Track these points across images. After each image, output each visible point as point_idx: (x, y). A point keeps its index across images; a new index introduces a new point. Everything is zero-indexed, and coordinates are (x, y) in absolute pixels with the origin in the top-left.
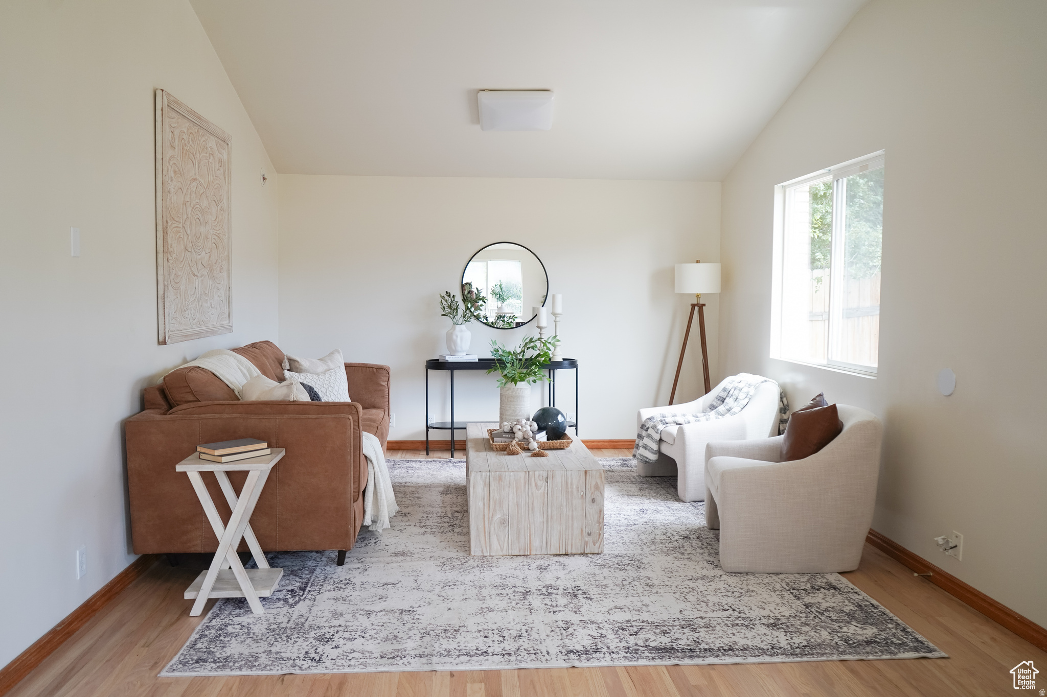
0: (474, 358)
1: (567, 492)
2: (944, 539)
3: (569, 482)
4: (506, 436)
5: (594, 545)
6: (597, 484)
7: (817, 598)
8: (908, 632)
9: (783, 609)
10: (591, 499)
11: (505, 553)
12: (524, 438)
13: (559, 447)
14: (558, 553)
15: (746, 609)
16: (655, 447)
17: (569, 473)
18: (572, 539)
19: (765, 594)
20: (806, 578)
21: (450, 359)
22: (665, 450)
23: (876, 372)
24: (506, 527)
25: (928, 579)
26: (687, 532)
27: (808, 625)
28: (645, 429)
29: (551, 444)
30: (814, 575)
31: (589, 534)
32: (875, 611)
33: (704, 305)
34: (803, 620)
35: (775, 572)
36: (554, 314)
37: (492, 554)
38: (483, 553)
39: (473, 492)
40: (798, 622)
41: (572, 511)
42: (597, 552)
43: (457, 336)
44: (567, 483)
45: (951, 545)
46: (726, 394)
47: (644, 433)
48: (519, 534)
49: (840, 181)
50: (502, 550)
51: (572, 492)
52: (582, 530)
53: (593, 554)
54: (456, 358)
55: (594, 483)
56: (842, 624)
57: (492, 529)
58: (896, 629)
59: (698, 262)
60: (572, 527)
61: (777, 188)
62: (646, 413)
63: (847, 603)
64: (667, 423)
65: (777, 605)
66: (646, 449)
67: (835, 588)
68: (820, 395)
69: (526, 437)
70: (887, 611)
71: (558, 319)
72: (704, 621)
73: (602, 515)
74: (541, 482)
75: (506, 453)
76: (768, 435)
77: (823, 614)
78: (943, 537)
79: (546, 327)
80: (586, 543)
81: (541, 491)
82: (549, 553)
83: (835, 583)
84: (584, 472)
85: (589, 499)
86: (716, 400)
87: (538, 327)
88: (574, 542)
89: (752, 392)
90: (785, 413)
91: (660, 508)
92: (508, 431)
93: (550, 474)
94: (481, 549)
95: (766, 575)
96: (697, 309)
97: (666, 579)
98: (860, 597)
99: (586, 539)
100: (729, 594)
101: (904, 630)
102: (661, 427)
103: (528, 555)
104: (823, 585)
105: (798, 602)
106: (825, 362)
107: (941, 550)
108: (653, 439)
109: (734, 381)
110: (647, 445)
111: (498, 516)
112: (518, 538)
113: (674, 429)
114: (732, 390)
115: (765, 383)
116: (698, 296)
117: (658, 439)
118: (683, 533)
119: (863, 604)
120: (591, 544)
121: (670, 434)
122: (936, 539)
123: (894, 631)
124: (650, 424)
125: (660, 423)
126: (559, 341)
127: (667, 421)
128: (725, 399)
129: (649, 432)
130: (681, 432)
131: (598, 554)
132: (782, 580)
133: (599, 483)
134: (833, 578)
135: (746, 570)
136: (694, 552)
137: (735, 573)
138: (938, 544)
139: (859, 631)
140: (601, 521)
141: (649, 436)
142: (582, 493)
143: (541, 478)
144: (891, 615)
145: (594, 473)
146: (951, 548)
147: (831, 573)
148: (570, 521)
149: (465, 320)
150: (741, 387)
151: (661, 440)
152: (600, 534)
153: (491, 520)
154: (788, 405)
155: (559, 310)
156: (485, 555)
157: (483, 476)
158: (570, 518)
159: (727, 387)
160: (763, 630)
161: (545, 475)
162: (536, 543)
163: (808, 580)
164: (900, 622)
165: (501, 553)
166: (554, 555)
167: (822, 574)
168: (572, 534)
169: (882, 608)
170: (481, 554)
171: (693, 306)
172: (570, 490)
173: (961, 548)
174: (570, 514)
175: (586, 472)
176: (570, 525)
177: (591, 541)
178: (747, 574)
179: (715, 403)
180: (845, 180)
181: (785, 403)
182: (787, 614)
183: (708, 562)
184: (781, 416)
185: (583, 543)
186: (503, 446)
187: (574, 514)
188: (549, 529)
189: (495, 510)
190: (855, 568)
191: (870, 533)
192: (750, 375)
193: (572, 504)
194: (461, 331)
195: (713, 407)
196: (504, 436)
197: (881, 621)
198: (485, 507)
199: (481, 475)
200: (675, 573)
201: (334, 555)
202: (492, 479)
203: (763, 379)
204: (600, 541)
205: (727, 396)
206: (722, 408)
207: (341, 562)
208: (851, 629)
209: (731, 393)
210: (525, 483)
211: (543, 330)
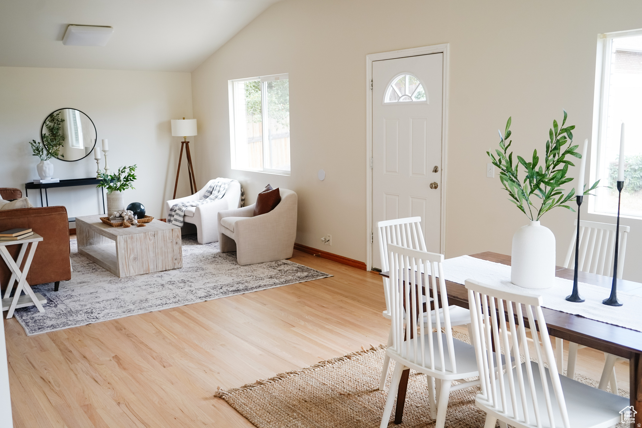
0: (57, 180)
1: (164, 241)
2: (324, 238)
3: (165, 235)
4: (118, 219)
5: (179, 264)
6: (178, 235)
7: (282, 267)
8: (318, 272)
9: (271, 273)
10: (175, 242)
11: (137, 274)
12: (129, 219)
13: (147, 222)
14: (162, 270)
15: (258, 275)
16: (182, 219)
17: (165, 231)
18: (168, 263)
19: (262, 270)
20: (274, 263)
21: (43, 182)
22: (188, 220)
23: (290, 173)
24: (136, 261)
25: (318, 256)
26: (213, 255)
27: (283, 276)
28: (174, 211)
29: (143, 221)
30: (276, 261)
31: (176, 259)
32: (305, 268)
33: (189, 142)
34: (281, 274)
35: (261, 262)
36: (104, 151)
37: (130, 275)
38: (126, 275)
39: (119, 246)
40: (279, 276)
41: (167, 249)
42: (180, 267)
43: (46, 168)
44: (164, 236)
45: (327, 240)
46: (212, 189)
47: (173, 213)
48: (143, 264)
49: (264, 82)
50: (135, 273)
51: (167, 240)
52: (172, 258)
53: (178, 268)
54: (46, 181)
55: (176, 235)
56: (295, 274)
57: (130, 263)
58: (314, 272)
59: (184, 119)
60: (168, 256)
61: (229, 82)
62: (171, 203)
63: (293, 267)
64: (187, 207)
65: (268, 272)
66: (176, 221)
67: (286, 264)
68: (269, 185)
69: (131, 218)
70: (309, 267)
71: (106, 154)
72: (244, 281)
73: (181, 250)
74: (152, 237)
75: (123, 227)
76: (237, 207)
77: (286, 272)
78: (324, 237)
79: (100, 159)
80: (175, 264)
81: (152, 241)
82: (158, 271)
83: (286, 263)
84: (171, 230)
85: (174, 243)
86: (207, 193)
87: (96, 159)
88: (169, 264)
89: (227, 187)
90: (243, 196)
91: (193, 248)
92: (118, 216)
93: (156, 233)
94: (125, 274)
95: (258, 264)
96: (185, 144)
97: (218, 272)
98: (297, 265)
99: (175, 262)
100: (248, 272)
101: (317, 271)
102: (184, 209)
103: (148, 274)
104: (282, 264)
105: (275, 270)
106: (262, 170)
107: (323, 243)
108: (180, 216)
109: (215, 182)
110: (177, 219)
111: (132, 256)
112: (143, 266)
113: (193, 209)
114: (215, 187)
115: (232, 182)
116: (185, 138)
117: (183, 215)
118: (211, 256)
119: (299, 267)
120: (177, 264)
121: (190, 212)
122: (321, 239)
123: (313, 272)
124: (176, 208)
125: (183, 207)
126: (136, 167)
127: (187, 205)
128: (212, 192)
129: (177, 212)
130: (198, 209)
131: (180, 268)
132: (265, 265)
133: (179, 235)
134: (285, 261)
135: (250, 263)
136: (222, 261)
137: (245, 265)
138: (322, 241)
139: (302, 274)
140: (181, 252)
141: (177, 214)
142: (171, 240)
143: (151, 235)
144: (310, 268)
145: (176, 230)
146: (327, 241)
147: (283, 260)
148: (167, 254)
149: (48, 158)
150: (220, 185)
151: (185, 216)
152: (181, 259)
153: (129, 259)
154: (244, 192)
155: (107, 148)
156: (127, 276)
157: (124, 237)
158: (167, 253)
159: (212, 186)
160: (268, 280)
161: (153, 234)
162: (151, 267)
163: (275, 263)
164: (314, 270)
165: (135, 274)
166: (160, 271)
167: (279, 260)
168: (168, 261)
169: (306, 267)
170: (125, 276)
171: (183, 143)
172: (165, 239)
173: (331, 241)
174: (166, 250)
175: (172, 230)
176: (167, 256)
177: (177, 262)
178: (250, 265)
179: (206, 194)
180: (266, 82)
181: (243, 191)
182: (274, 274)
183: (231, 263)
184: (241, 198)
185: (173, 264)
186: (119, 224)
187: (168, 251)
188: (157, 259)
189: (130, 253)
190: (291, 257)
191: (295, 245)
192: (222, 179)
193: (167, 246)
194: (48, 164)
195: (206, 197)
196: (117, 219)
197: (308, 270)
198: (126, 253)
199: (123, 237)
200: (220, 269)
201: (53, 286)
202: (128, 238)
203: (231, 180)
204: (181, 262)
205: (213, 190)
206: (211, 196)
207: (56, 289)
208: (299, 274)
209: (215, 188)
210: (144, 239)
211: (98, 161)
